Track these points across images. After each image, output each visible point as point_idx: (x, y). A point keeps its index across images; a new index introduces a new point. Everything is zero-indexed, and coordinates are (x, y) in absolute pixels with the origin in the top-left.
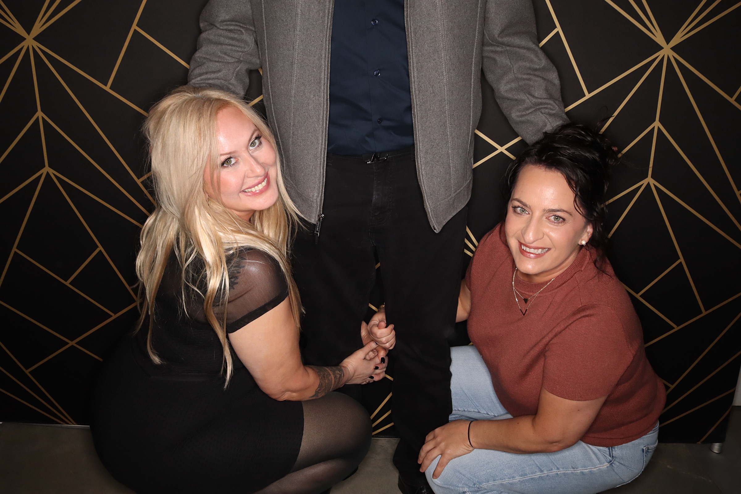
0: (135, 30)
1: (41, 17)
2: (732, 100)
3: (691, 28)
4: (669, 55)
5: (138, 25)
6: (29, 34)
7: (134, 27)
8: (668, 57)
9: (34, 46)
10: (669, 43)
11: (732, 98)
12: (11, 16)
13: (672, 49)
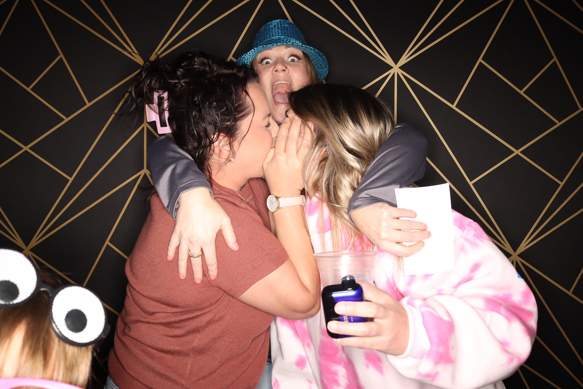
0: (108, 245)
1: (38, 234)
2: (570, 293)
3: (531, 240)
4: (517, 260)
5: (110, 241)
6: (27, 245)
7: (107, 242)
8: (516, 261)
9: (29, 255)
10: (515, 252)
11: (569, 291)
12: (15, 233)
13: (518, 255)
